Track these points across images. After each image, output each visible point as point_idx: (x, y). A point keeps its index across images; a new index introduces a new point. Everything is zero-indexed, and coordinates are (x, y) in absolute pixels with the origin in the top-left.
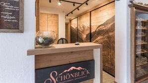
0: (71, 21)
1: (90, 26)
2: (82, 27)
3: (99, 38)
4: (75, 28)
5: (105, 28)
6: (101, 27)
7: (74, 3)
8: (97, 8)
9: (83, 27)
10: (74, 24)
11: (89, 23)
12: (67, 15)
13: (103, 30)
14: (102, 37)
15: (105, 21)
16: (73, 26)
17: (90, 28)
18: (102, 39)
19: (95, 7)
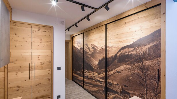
0: (73, 37)
1: (106, 46)
2: (91, 47)
3: (122, 67)
4: (79, 48)
5: (134, 52)
6: (127, 50)
7: (83, 6)
8: (118, 19)
9: (93, 48)
10: (78, 42)
11: (104, 42)
12: (68, 29)
13: (131, 55)
14: (128, 66)
15: (135, 41)
16: (76, 45)
17: (106, 50)
18: (129, 69)
19: (116, 16)
